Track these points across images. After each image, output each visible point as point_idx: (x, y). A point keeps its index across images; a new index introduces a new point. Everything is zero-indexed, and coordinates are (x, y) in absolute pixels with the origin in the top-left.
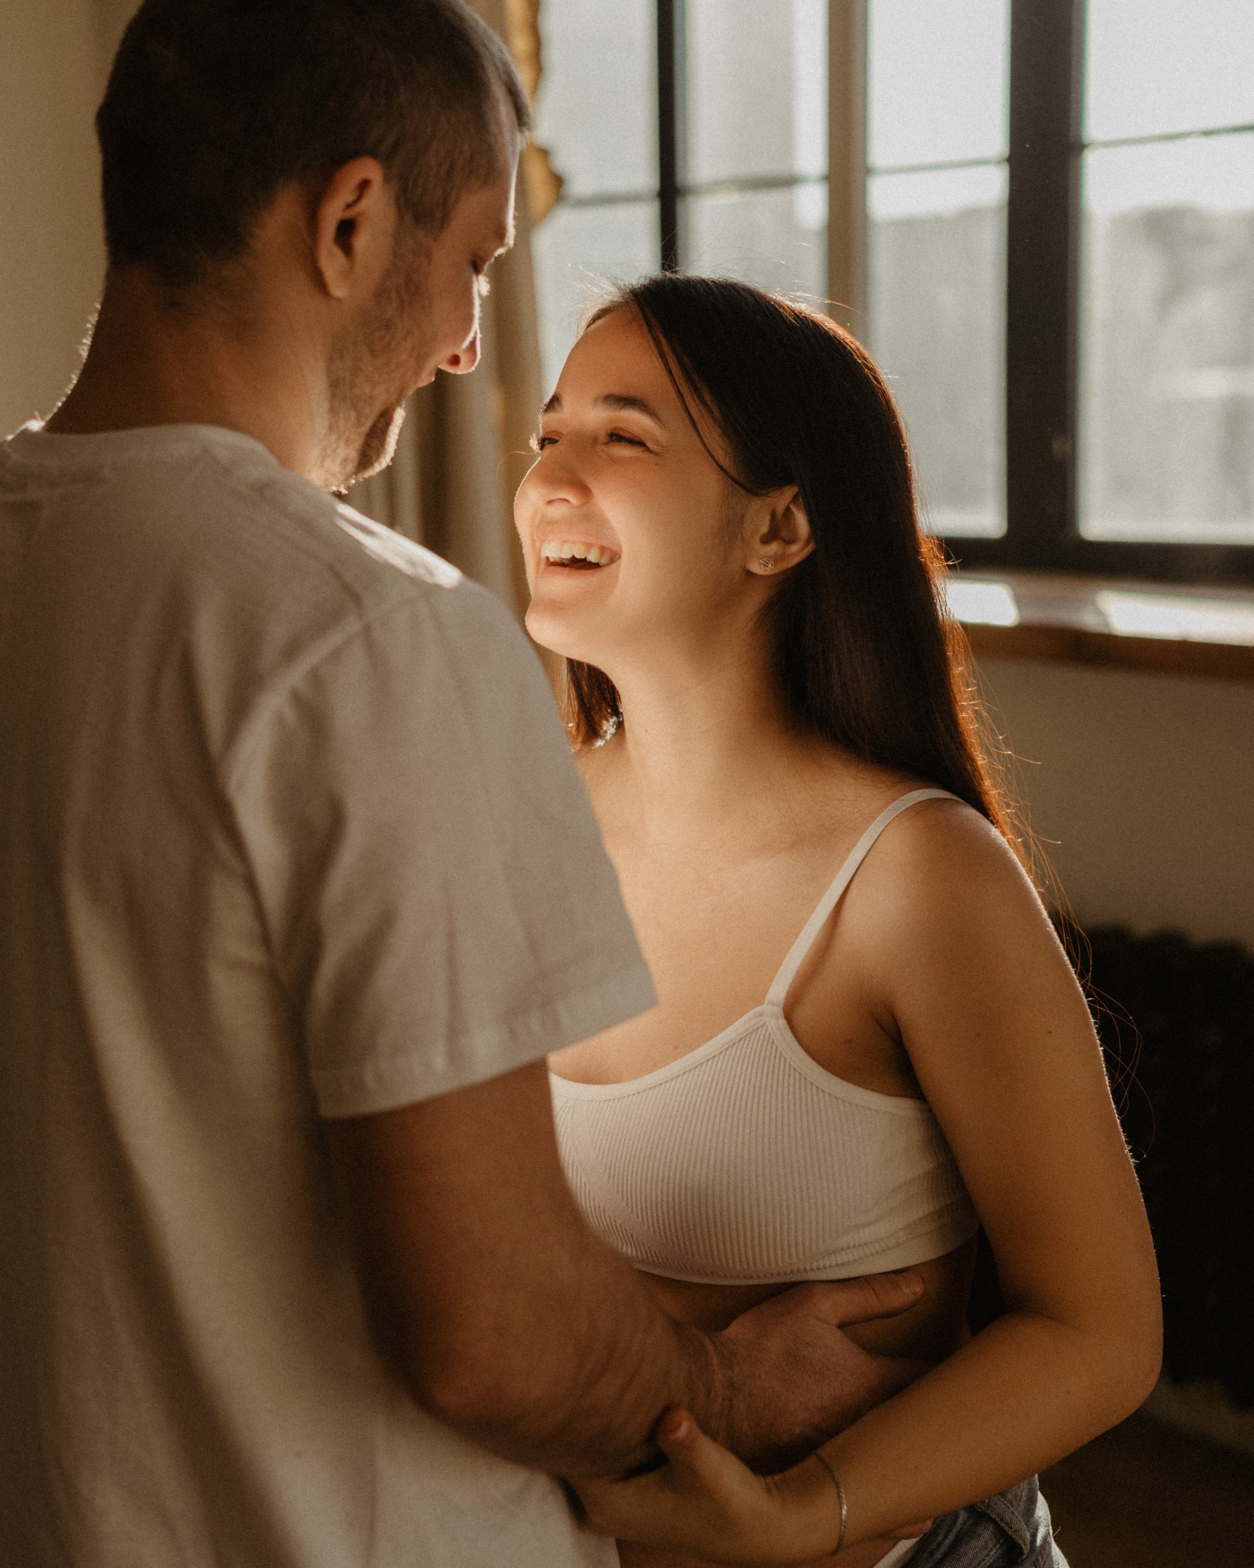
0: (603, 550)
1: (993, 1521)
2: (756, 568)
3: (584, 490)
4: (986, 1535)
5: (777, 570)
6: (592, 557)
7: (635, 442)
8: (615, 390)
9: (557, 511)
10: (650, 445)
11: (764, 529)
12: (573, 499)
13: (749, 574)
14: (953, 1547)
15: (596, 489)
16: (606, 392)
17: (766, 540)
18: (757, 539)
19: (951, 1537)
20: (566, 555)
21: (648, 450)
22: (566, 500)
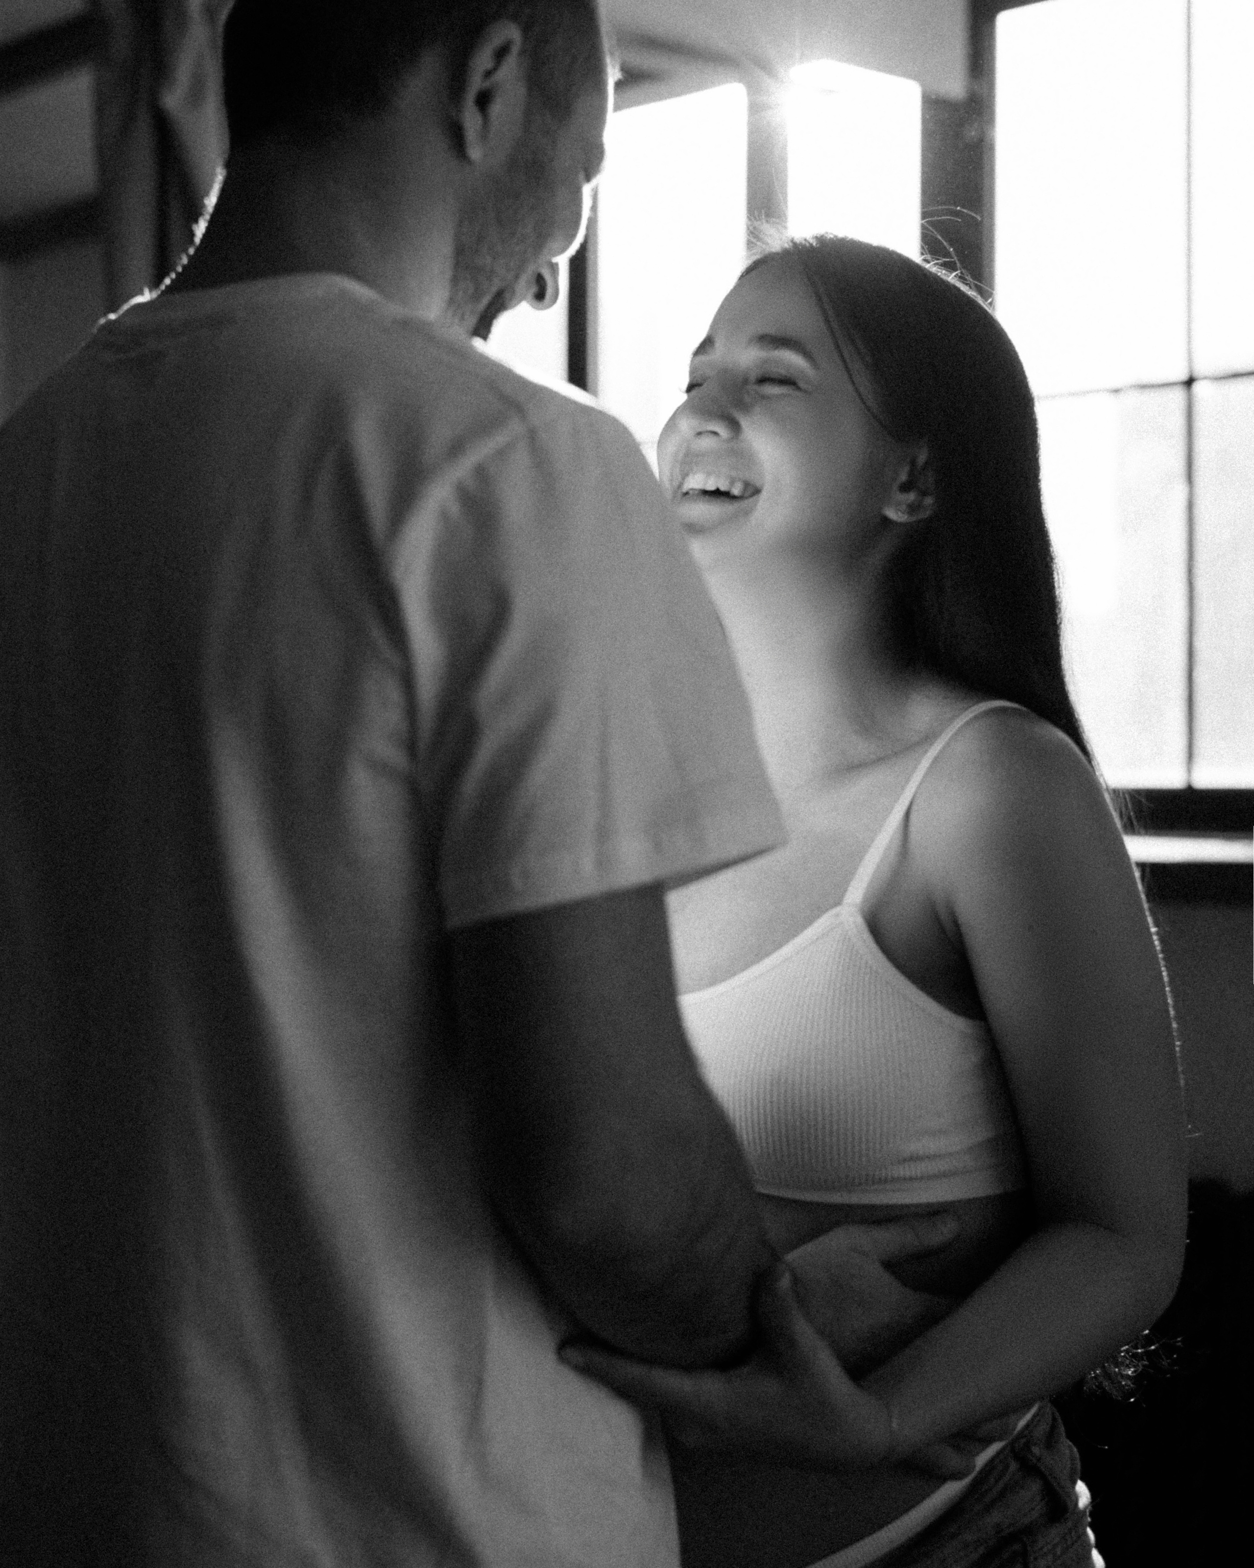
0: (747, 484)
1: (1042, 1476)
2: (892, 514)
3: (735, 426)
4: (1035, 1487)
5: (914, 519)
6: (736, 491)
7: (786, 381)
8: (772, 330)
9: (706, 443)
10: (801, 384)
11: (903, 477)
12: (723, 431)
13: (886, 520)
14: (1002, 1494)
15: (745, 422)
16: (761, 331)
17: (905, 488)
18: (895, 487)
19: (1001, 1485)
20: (711, 487)
21: (799, 388)
22: (715, 433)
